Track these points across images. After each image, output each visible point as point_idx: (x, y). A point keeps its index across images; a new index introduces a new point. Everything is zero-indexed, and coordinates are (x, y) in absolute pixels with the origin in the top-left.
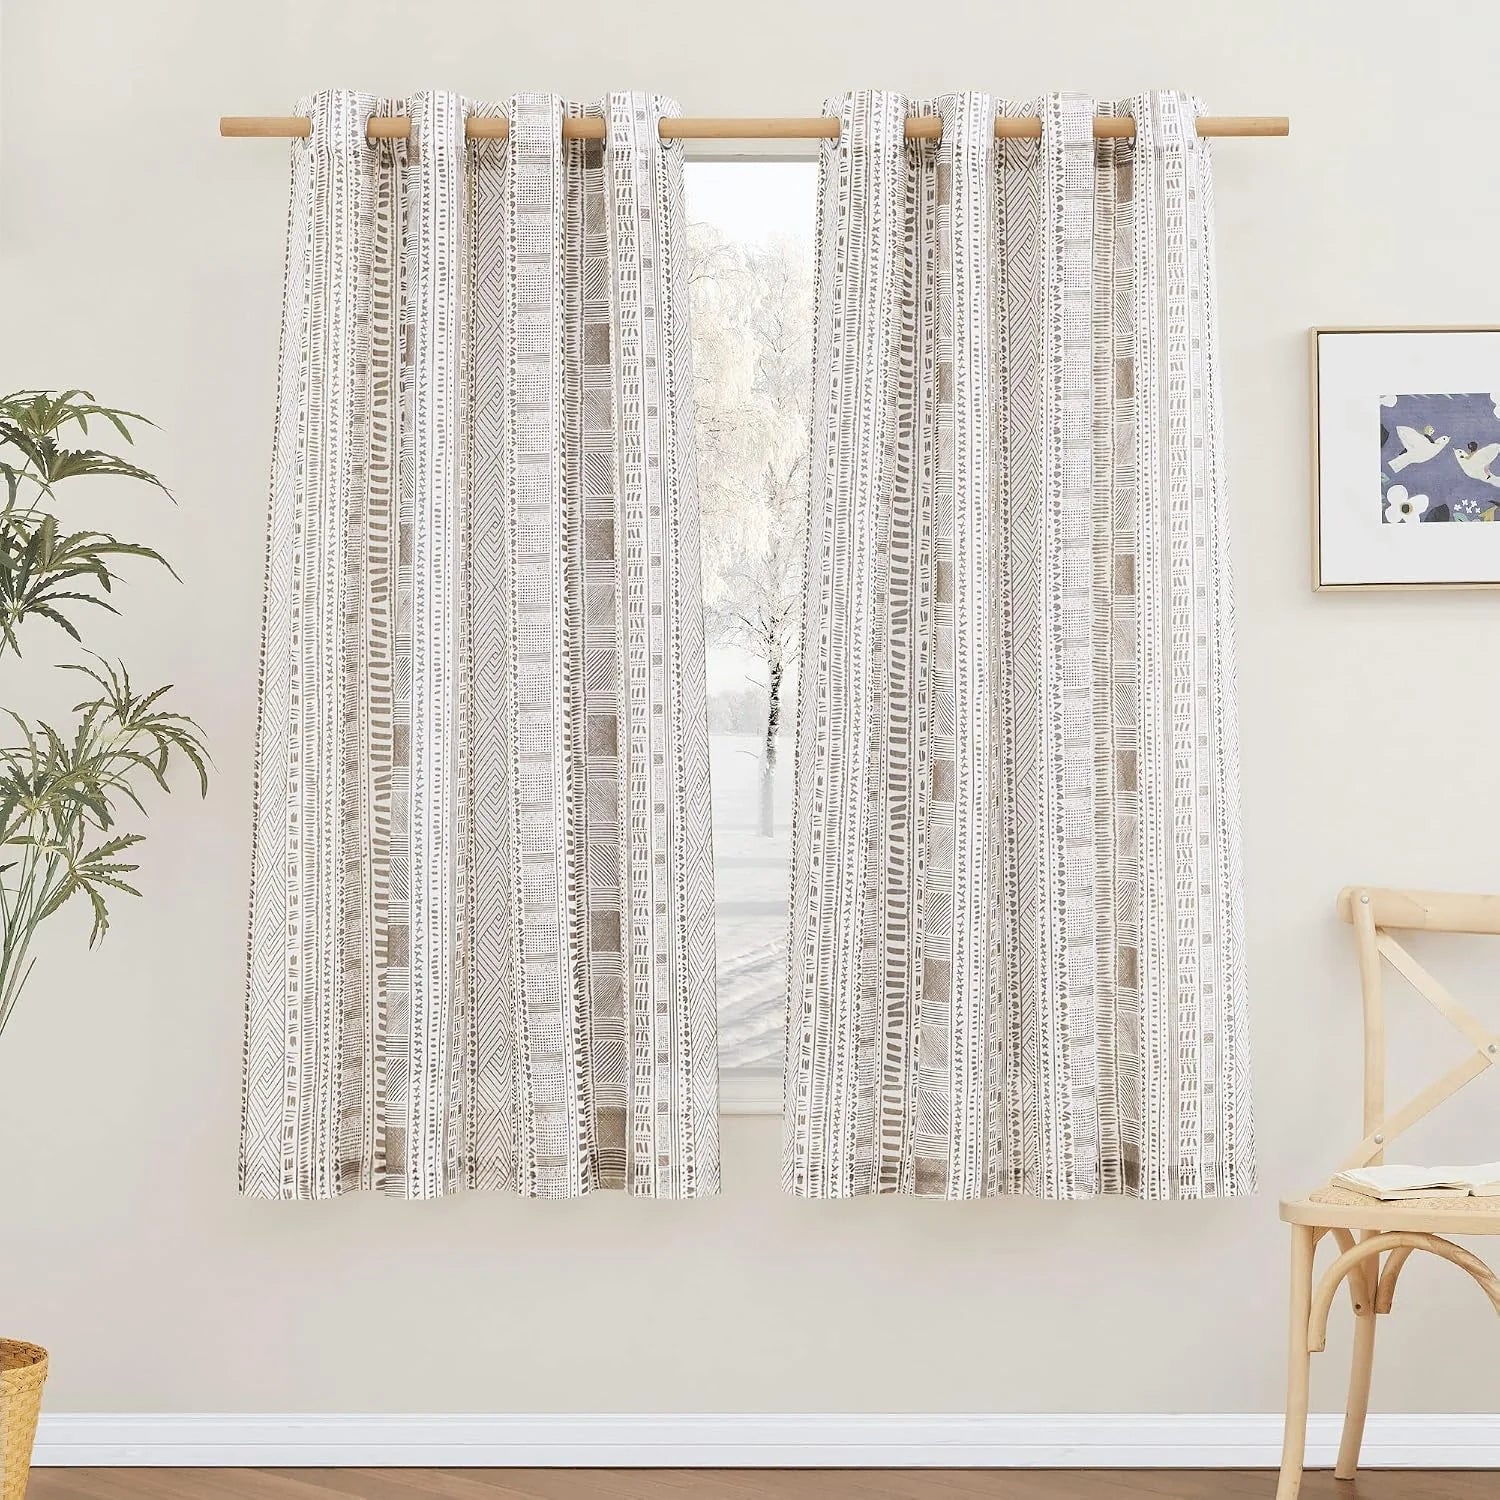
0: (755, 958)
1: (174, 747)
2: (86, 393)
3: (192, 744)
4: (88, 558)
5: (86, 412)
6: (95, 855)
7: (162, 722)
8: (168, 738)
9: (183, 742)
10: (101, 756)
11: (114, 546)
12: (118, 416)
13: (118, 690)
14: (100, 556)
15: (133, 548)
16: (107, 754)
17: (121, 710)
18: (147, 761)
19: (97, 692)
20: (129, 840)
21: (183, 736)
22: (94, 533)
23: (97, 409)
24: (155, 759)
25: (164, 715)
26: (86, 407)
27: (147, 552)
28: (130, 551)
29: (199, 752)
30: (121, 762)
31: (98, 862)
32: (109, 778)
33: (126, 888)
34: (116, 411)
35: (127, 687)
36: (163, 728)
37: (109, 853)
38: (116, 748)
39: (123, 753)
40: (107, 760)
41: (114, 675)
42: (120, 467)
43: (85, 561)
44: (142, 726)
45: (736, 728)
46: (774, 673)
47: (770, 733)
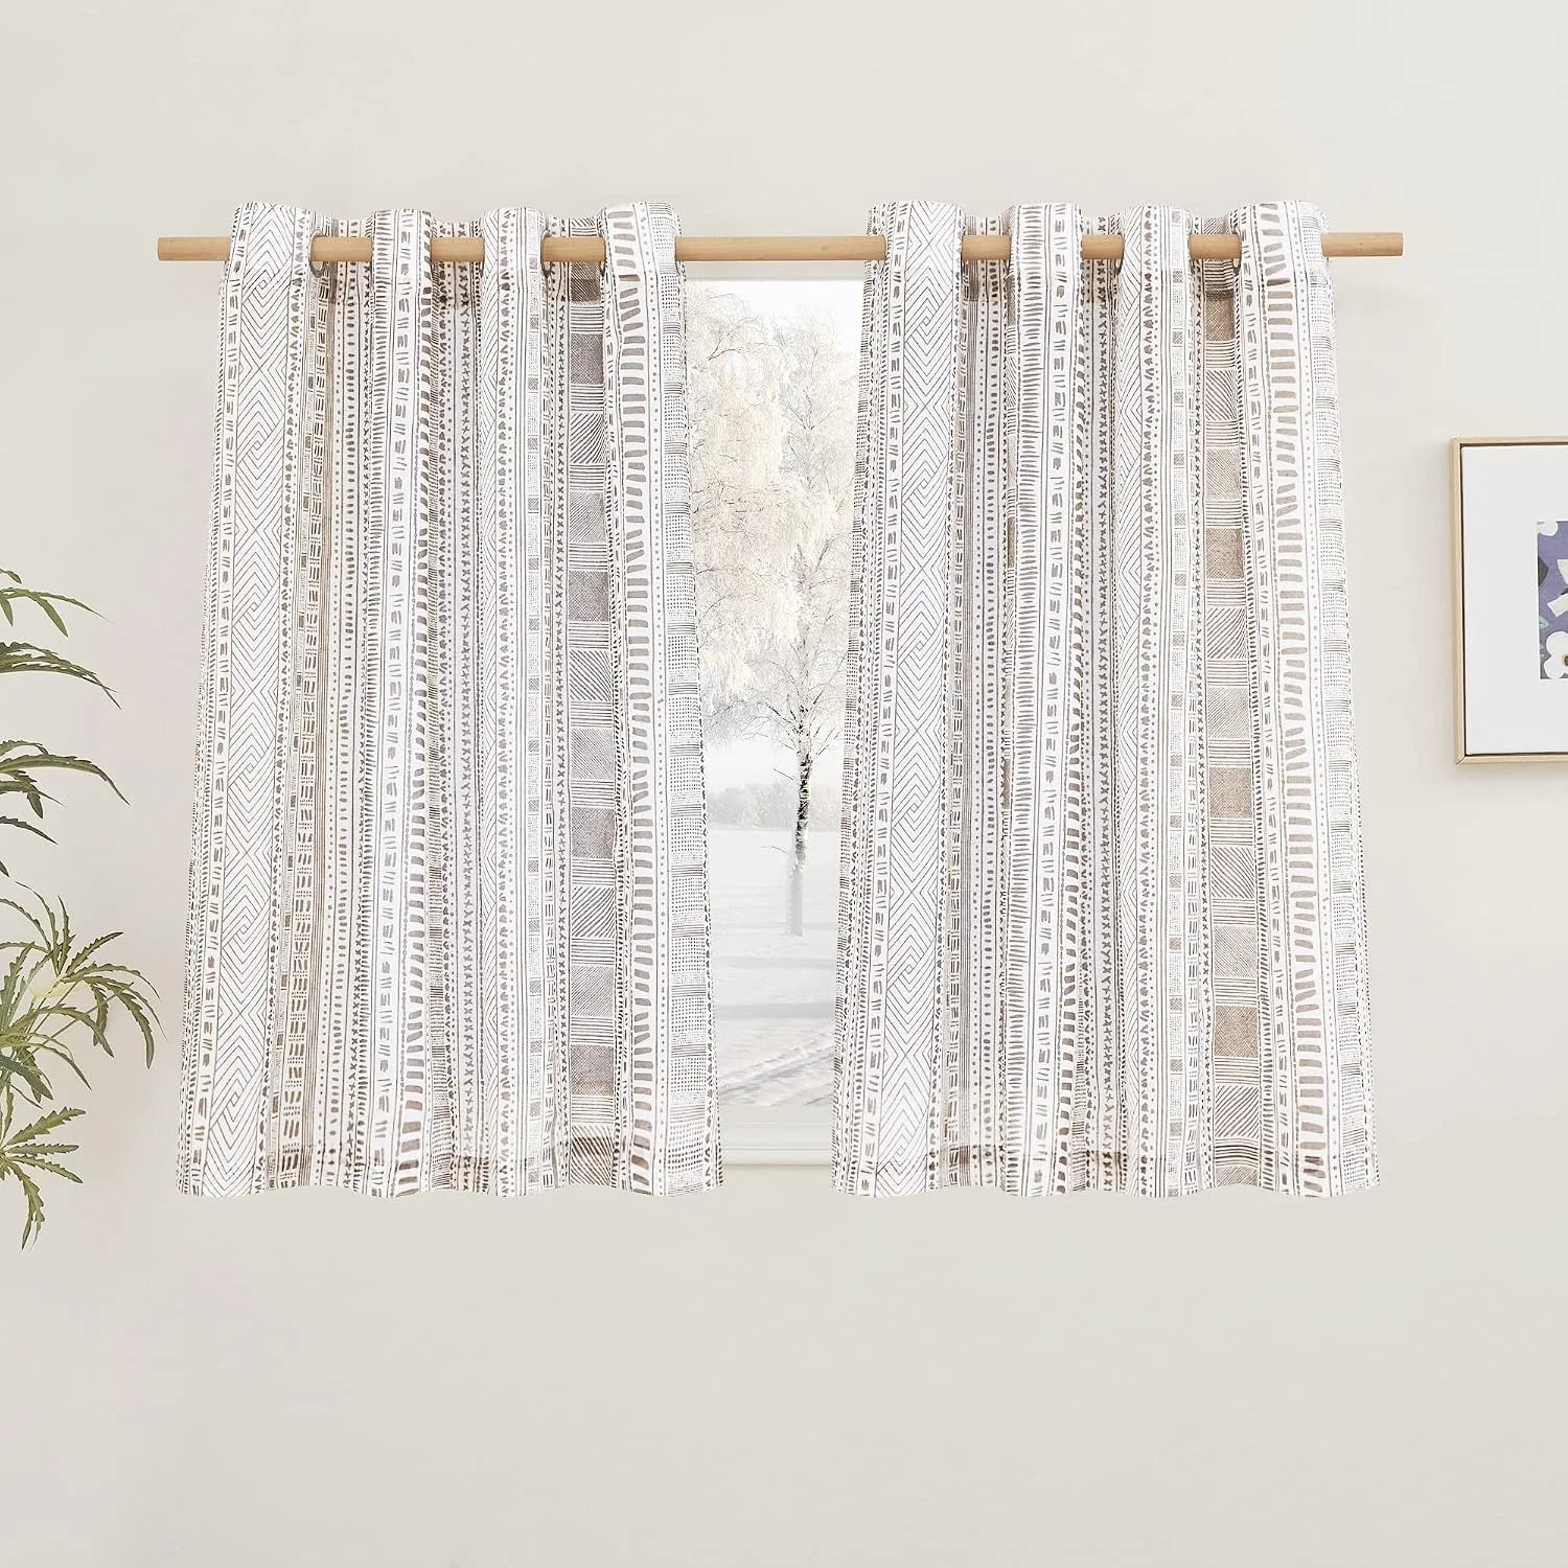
1: (116, 1006)
2: (11, 574)
3: (137, 1001)
4: (15, 773)
5: (11, 596)
6: (27, 1134)
7: (106, 974)
8: (108, 993)
9: (127, 999)
10: (32, 1016)
11: (46, 759)
12: (50, 601)
13: (56, 934)
14: (30, 772)
15: (70, 762)
16: (40, 1011)
17: (57, 953)
18: (86, 1019)
19: (31, 934)
20: (69, 1114)
21: (126, 992)
22: (22, 743)
23: (25, 593)
24: (94, 1016)
25: (108, 967)
26: (11, 590)
27: (85, 765)
28: (65, 765)
29: (145, 1012)
30: (58, 1020)
31: (30, 1142)
32: (41, 1041)
33: (64, 1172)
34: (47, 595)
35: (66, 931)
36: (104, 981)
37: (44, 1131)
38: (51, 1003)
39: (59, 1008)
40: (41, 1017)
41: (51, 915)
42: (52, 662)
43: (10, 778)
44: (81, 978)
45: (764, 822)
46: (803, 765)
47: (799, 828)
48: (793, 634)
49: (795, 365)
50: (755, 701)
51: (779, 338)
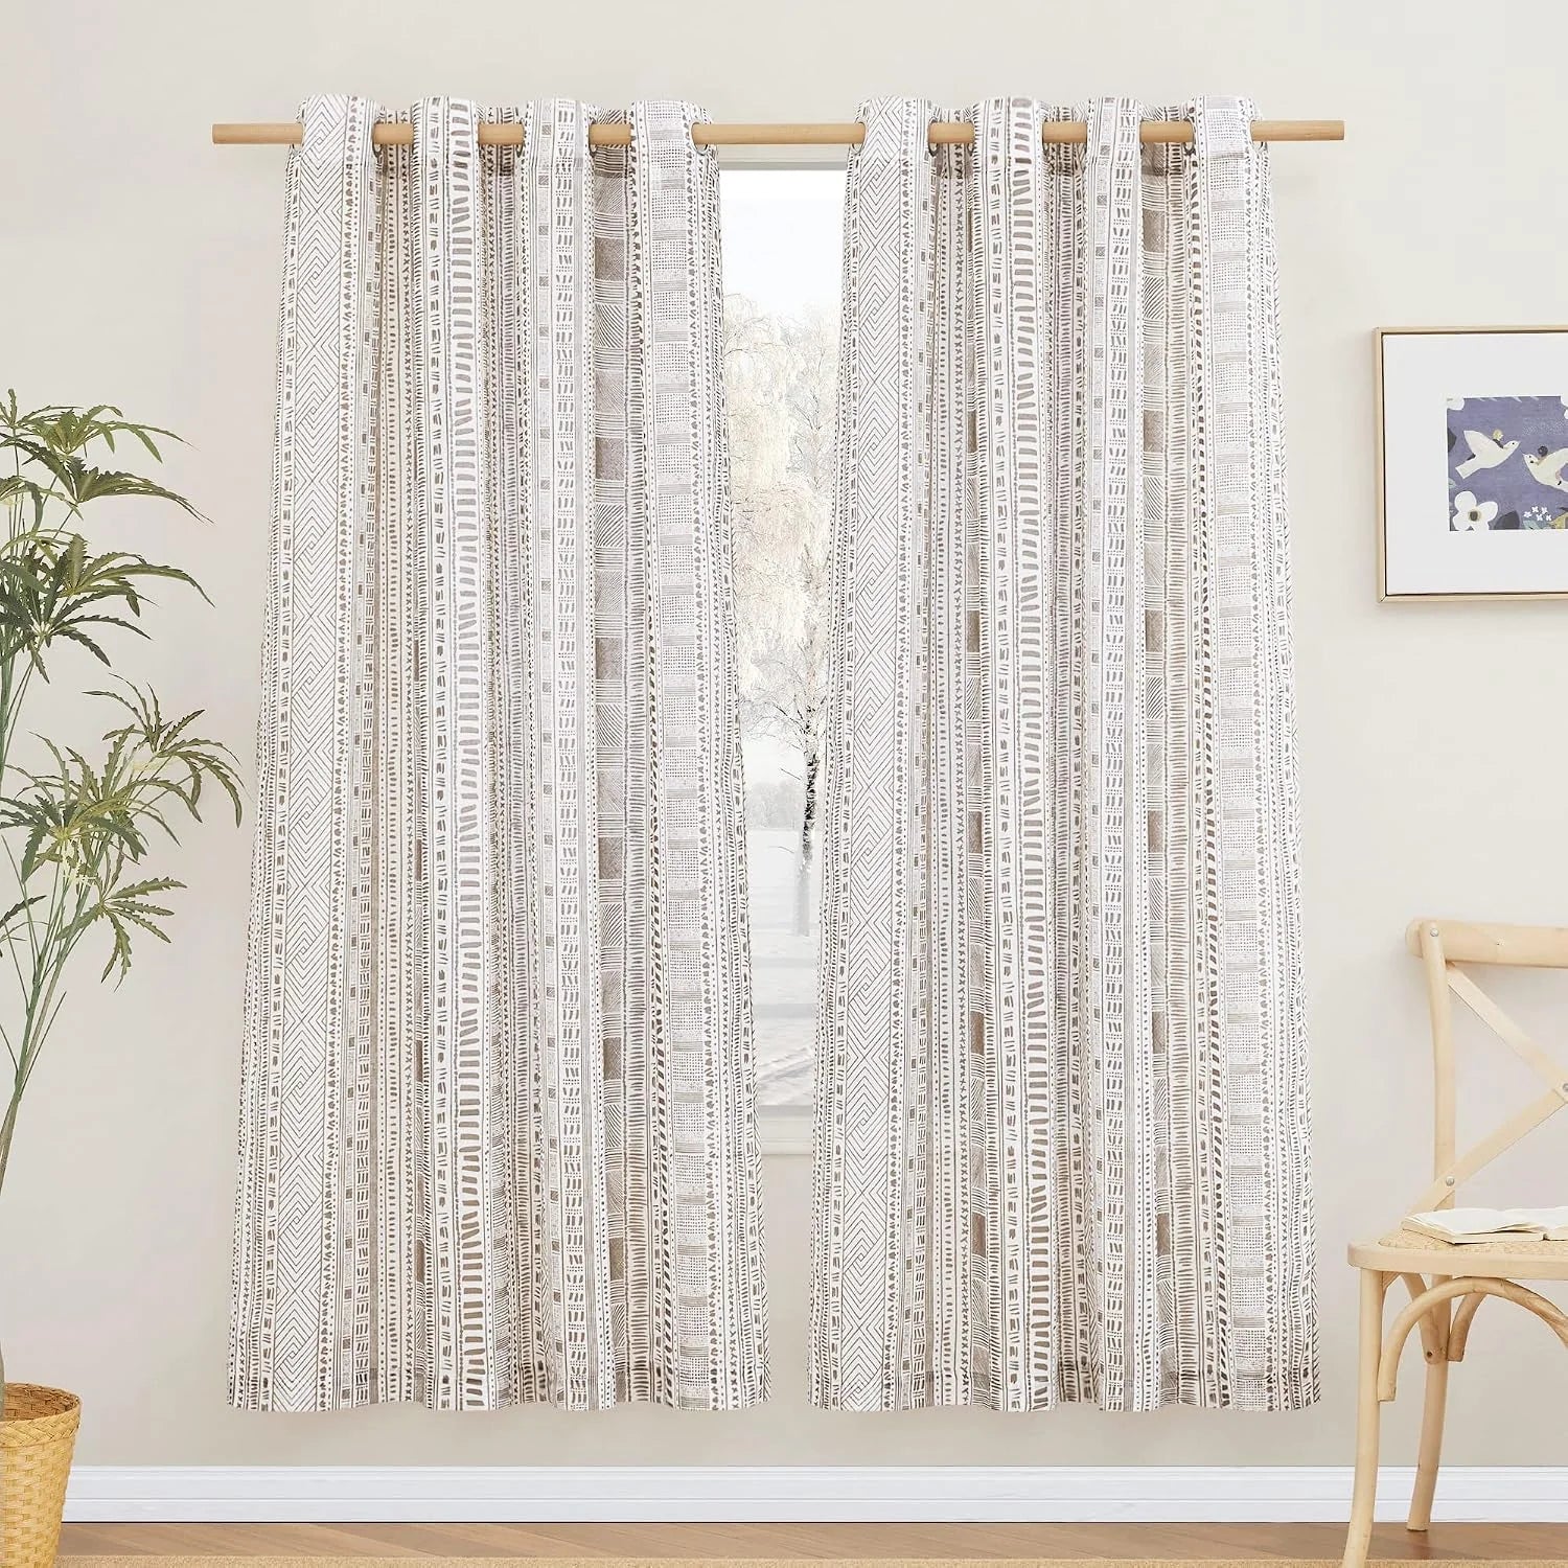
0: (791, 1062)
1: (207, 774)
2: (113, 408)
3: (225, 771)
4: (116, 580)
5: (114, 428)
6: (129, 892)
7: (194, 749)
8: (200, 765)
9: (216, 769)
10: (131, 786)
11: (144, 568)
12: (146, 432)
13: (148, 717)
14: (129, 578)
15: (165, 571)
16: (138, 783)
17: (151, 736)
18: (181, 793)
19: (127, 719)
21: (215, 763)
22: (124, 554)
23: (125, 426)
24: (188, 787)
25: (196, 742)
26: (112, 422)
27: (178, 573)
28: (160, 573)
29: (232, 780)
30: (151, 791)
31: (130, 899)
32: (140, 807)
33: (154, 930)
34: (143, 427)
35: (157, 713)
36: (195, 755)
37: (144, 892)
38: (147, 776)
39: (154, 781)
40: (138, 788)
41: (143, 700)
42: (149, 488)
43: (113, 583)
44: (173, 753)
45: (771, 823)
46: (811, 765)
47: (806, 828)
48: (800, 634)
49: (802, 365)
50: (761, 702)
51: (787, 339)
